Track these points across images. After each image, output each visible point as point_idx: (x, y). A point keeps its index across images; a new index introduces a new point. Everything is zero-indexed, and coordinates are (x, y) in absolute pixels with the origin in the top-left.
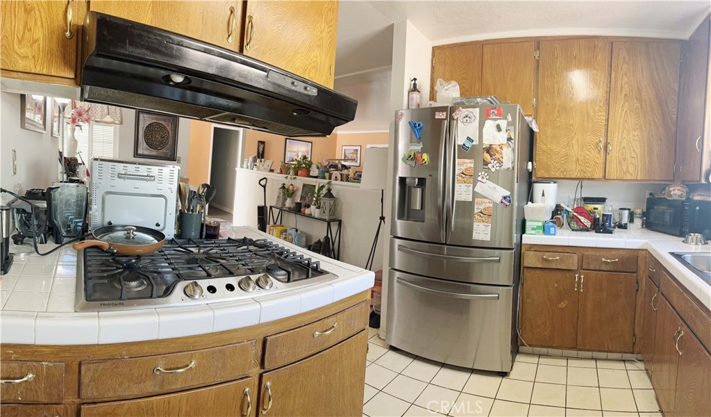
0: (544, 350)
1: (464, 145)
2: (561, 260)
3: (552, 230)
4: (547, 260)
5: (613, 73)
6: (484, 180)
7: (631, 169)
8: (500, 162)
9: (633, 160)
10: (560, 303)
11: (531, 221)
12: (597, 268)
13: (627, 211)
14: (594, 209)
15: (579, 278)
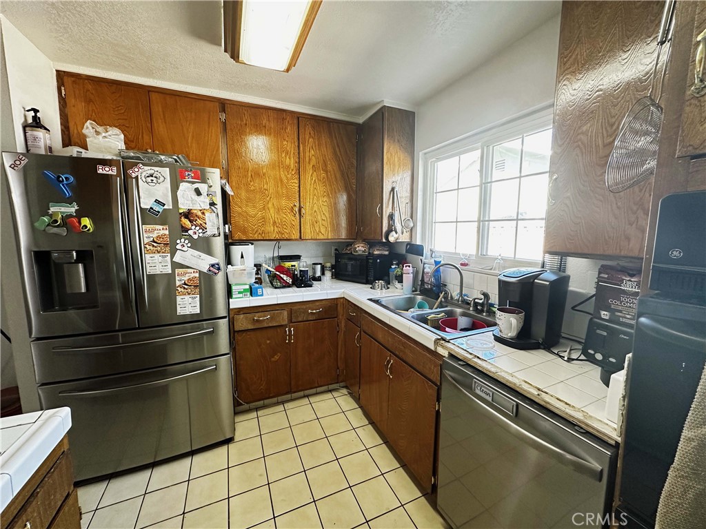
0: (261, 403)
1: (151, 208)
2: (272, 318)
3: (259, 291)
4: (258, 321)
5: (301, 145)
6: (184, 249)
7: (323, 230)
8: (204, 229)
9: (323, 222)
10: (273, 357)
11: (236, 284)
12: (305, 319)
13: (319, 266)
14: (292, 266)
15: (290, 331)
